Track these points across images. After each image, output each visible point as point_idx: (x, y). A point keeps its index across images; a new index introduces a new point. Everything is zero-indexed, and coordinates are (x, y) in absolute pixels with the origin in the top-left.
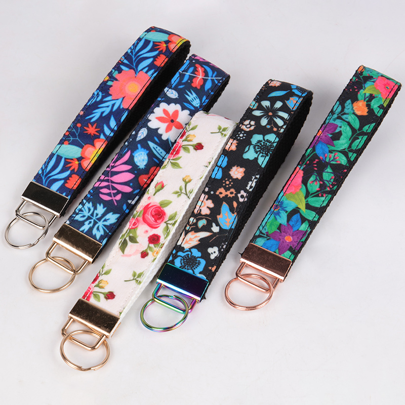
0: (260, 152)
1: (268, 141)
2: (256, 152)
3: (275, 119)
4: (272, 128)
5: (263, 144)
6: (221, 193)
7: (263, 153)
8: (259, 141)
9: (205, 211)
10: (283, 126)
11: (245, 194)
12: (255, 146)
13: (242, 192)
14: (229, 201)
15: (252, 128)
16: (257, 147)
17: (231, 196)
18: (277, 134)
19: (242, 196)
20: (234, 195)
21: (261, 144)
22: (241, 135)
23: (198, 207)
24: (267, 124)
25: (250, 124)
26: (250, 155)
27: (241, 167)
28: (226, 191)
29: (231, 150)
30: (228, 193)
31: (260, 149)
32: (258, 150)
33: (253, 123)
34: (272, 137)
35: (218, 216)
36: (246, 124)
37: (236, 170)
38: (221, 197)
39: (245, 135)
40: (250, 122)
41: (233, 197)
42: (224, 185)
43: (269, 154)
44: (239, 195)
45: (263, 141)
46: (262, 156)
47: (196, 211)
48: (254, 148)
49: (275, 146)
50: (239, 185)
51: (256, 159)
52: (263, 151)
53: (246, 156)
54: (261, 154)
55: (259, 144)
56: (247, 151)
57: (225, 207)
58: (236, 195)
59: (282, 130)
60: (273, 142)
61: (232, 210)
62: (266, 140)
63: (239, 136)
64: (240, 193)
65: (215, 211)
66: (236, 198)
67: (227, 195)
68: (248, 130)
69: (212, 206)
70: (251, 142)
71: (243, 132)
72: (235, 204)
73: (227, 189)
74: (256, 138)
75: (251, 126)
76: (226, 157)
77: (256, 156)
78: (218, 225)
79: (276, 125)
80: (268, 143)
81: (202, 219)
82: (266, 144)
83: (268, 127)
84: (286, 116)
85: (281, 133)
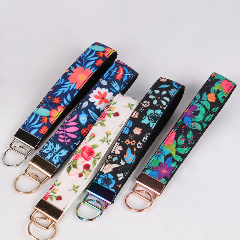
0: (152, 120)
1: (156, 114)
2: (149, 120)
3: (161, 101)
4: (159, 106)
5: (153, 115)
6: (127, 142)
7: (153, 121)
8: (151, 114)
9: (117, 152)
10: (166, 105)
11: (141, 144)
12: (149, 116)
13: (140, 143)
14: (131, 147)
15: (148, 105)
16: (150, 117)
17: (133, 144)
18: (162, 110)
19: (139, 145)
20: (134, 144)
21: (152, 115)
22: (141, 109)
23: (113, 150)
24: (157, 104)
25: (147, 103)
26: (145, 121)
27: (140, 128)
28: (130, 141)
29: (135, 118)
30: (131, 142)
31: (151, 118)
32: (150, 119)
33: (149, 102)
34: (159, 112)
35: (124, 156)
36: (145, 103)
37: (137, 130)
38: (127, 145)
39: (144, 109)
40: (147, 102)
41: (134, 145)
42: (129, 138)
43: (156, 121)
44: (138, 144)
45: (154, 114)
46: (152, 122)
47: (112, 152)
48: (148, 117)
49: (160, 117)
50: (138, 138)
51: (149, 124)
52: (153, 119)
53: (143, 122)
54: (152, 121)
55: (151, 115)
56: (144, 119)
57: (129, 151)
58: (136, 144)
59: (165, 108)
60: (159, 114)
61: (133, 152)
62: (155, 113)
63: (140, 110)
64: (138, 143)
65: (123, 153)
66: (136, 146)
67: (131, 144)
68: (145, 106)
69: (121, 149)
70: (147, 114)
71: (142, 108)
72: (135, 149)
73: (131, 140)
74: (150, 112)
75: (147, 104)
76: (132, 122)
77: (149, 122)
78: (124, 160)
79: (162, 105)
80: (156, 115)
81: (115, 156)
82: (155, 115)
83: (157, 105)
84: (168, 99)
85: (164, 110)
